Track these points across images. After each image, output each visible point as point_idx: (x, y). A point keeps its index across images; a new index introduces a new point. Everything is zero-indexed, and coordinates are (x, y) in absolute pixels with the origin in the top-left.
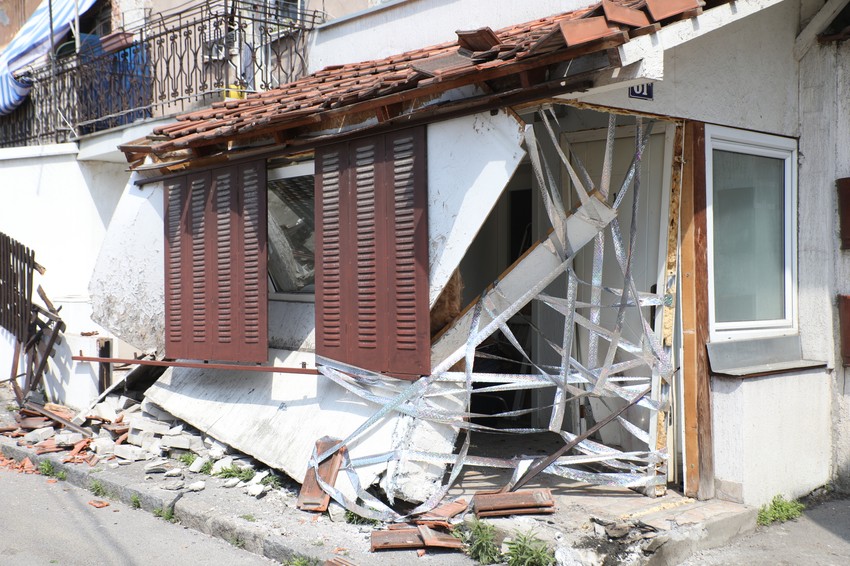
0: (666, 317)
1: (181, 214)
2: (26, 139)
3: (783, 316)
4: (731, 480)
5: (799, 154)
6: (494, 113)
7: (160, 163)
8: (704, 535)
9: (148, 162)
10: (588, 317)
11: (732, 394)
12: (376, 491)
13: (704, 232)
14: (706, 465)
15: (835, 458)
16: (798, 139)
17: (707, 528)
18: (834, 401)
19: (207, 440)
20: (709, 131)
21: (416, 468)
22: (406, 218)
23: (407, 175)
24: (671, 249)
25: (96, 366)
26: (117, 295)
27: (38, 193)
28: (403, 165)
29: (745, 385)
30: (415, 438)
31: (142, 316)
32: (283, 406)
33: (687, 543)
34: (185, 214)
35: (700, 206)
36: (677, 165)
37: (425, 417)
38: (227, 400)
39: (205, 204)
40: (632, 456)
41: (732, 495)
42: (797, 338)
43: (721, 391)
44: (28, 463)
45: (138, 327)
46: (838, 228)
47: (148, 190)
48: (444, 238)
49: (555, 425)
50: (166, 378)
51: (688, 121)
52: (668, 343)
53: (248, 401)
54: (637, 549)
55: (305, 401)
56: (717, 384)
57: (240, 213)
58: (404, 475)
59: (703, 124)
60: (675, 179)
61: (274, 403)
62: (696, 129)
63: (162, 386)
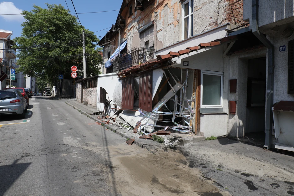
0: (193, 103)
2: (112, 72)
3: (220, 105)
4: (203, 132)
5: (224, 75)
6: (160, 69)
7: (122, 76)
8: (192, 140)
10: (180, 103)
12: (143, 130)
13: (200, 89)
14: (198, 129)
15: (228, 130)
16: (223, 72)
17: (193, 139)
18: (228, 120)
20: (202, 71)
21: (149, 126)
22: (149, 85)
23: (150, 79)
24: (193, 92)
25: (114, 110)
26: (116, 98)
28: (149, 77)
29: (205, 116)
30: (149, 122)
32: (136, 116)
33: (188, 141)
34: (124, 85)
35: (199, 85)
36: (195, 77)
37: (151, 118)
38: (129, 116)
39: (127, 83)
40: (186, 127)
41: (202, 134)
42: (222, 108)
43: (202, 117)
44: (101, 124)
46: (229, 89)
47: (121, 81)
48: (154, 89)
49: (173, 121)
50: (122, 112)
51: (197, 70)
52: (193, 108)
54: (177, 140)
55: (138, 116)
56: (201, 115)
57: (131, 85)
58: (147, 127)
59: (200, 70)
60: (194, 80)
62: (199, 71)
63: (122, 113)
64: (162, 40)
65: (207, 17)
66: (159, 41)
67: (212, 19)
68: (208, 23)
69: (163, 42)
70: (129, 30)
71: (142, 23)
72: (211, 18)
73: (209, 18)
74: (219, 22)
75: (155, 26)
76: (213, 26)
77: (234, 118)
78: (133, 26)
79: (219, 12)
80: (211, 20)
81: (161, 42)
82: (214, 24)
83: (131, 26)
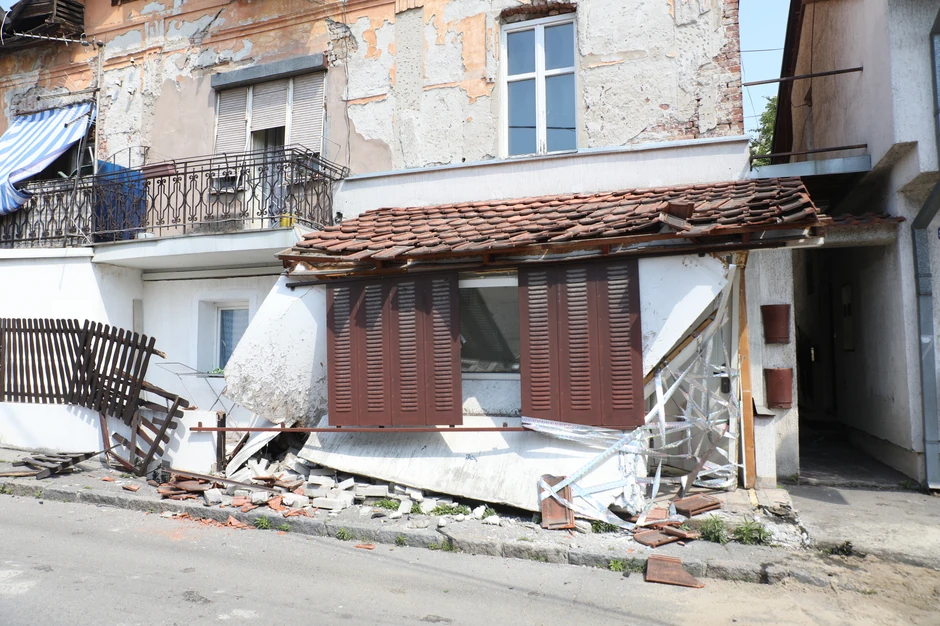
1: (350, 311)
2: (13, 242)
4: (767, 476)
6: (702, 255)
7: (315, 271)
9: (300, 269)
11: (767, 427)
19: (396, 488)
22: (623, 322)
23: (623, 291)
26: (256, 375)
27: (60, 288)
28: (618, 284)
31: (277, 392)
32: (470, 456)
34: (355, 311)
38: (397, 456)
39: (382, 305)
41: (767, 484)
43: (760, 424)
45: (271, 401)
46: (763, 332)
47: (300, 291)
48: (654, 334)
50: (313, 439)
53: (424, 455)
55: (496, 452)
57: (428, 312)
61: (458, 455)
63: (313, 448)
64: (385, 139)
65: (648, 100)
66: (366, 138)
67: (669, 111)
68: (653, 121)
69: (391, 147)
70: (114, 61)
71: (236, 50)
72: (665, 106)
73: (656, 107)
74: (704, 125)
75: (333, 74)
76: (676, 132)
77: (785, 418)
78: (159, 50)
79: (701, 95)
80: (666, 112)
81: (382, 145)
82: (683, 128)
83: (135, 47)
